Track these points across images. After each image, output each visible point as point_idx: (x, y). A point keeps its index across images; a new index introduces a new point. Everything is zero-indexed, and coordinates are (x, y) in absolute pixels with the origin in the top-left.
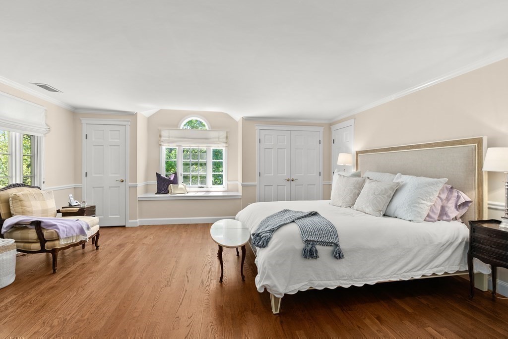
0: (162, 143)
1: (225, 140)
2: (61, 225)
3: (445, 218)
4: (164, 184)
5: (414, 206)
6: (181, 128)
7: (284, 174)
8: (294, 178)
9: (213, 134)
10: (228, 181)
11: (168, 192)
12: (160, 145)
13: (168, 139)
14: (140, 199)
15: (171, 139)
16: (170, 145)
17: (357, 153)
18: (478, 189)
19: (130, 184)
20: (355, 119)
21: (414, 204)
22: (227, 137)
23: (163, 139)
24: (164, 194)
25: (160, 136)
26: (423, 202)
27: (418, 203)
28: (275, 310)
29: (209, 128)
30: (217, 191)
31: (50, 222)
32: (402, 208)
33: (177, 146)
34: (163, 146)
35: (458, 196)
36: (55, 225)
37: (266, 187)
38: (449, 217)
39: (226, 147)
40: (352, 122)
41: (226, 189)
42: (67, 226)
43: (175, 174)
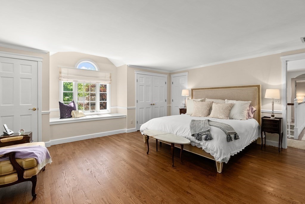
0: (62, 79)
1: (109, 79)
2: (36, 153)
3: (250, 117)
4: (67, 110)
5: (242, 114)
6: (77, 68)
7: (149, 101)
8: (154, 104)
9: (101, 74)
10: (111, 106)
11: (71, 117)
12: (60, 80)
13: (67, 75)
14: (51, 124)
15: (69, 75)
16: (68, 80)
17: (192, 90)
18: (258, 105)
19: (42, 112)
20: (188, 72)
21: (241, 113)
22: (110, 77)
23: (62, 75)
24: (68, 118)
25: (60, 73)
26: (245, 111)
27: (243, 112)
28: (220, 171)
29: (98, 70)
30: (104, 114)
31: (26, 151)
32: (237, 114)
33: (74, 81)
34: (63, 80)
35: (252, 108)
36: (32, 153)
37: (141, 109)
38: (251, 117)
39: (110, 83)
40: (187, 73)
41: (110, 112)
42: (40, 152)
43: (73, 102)
